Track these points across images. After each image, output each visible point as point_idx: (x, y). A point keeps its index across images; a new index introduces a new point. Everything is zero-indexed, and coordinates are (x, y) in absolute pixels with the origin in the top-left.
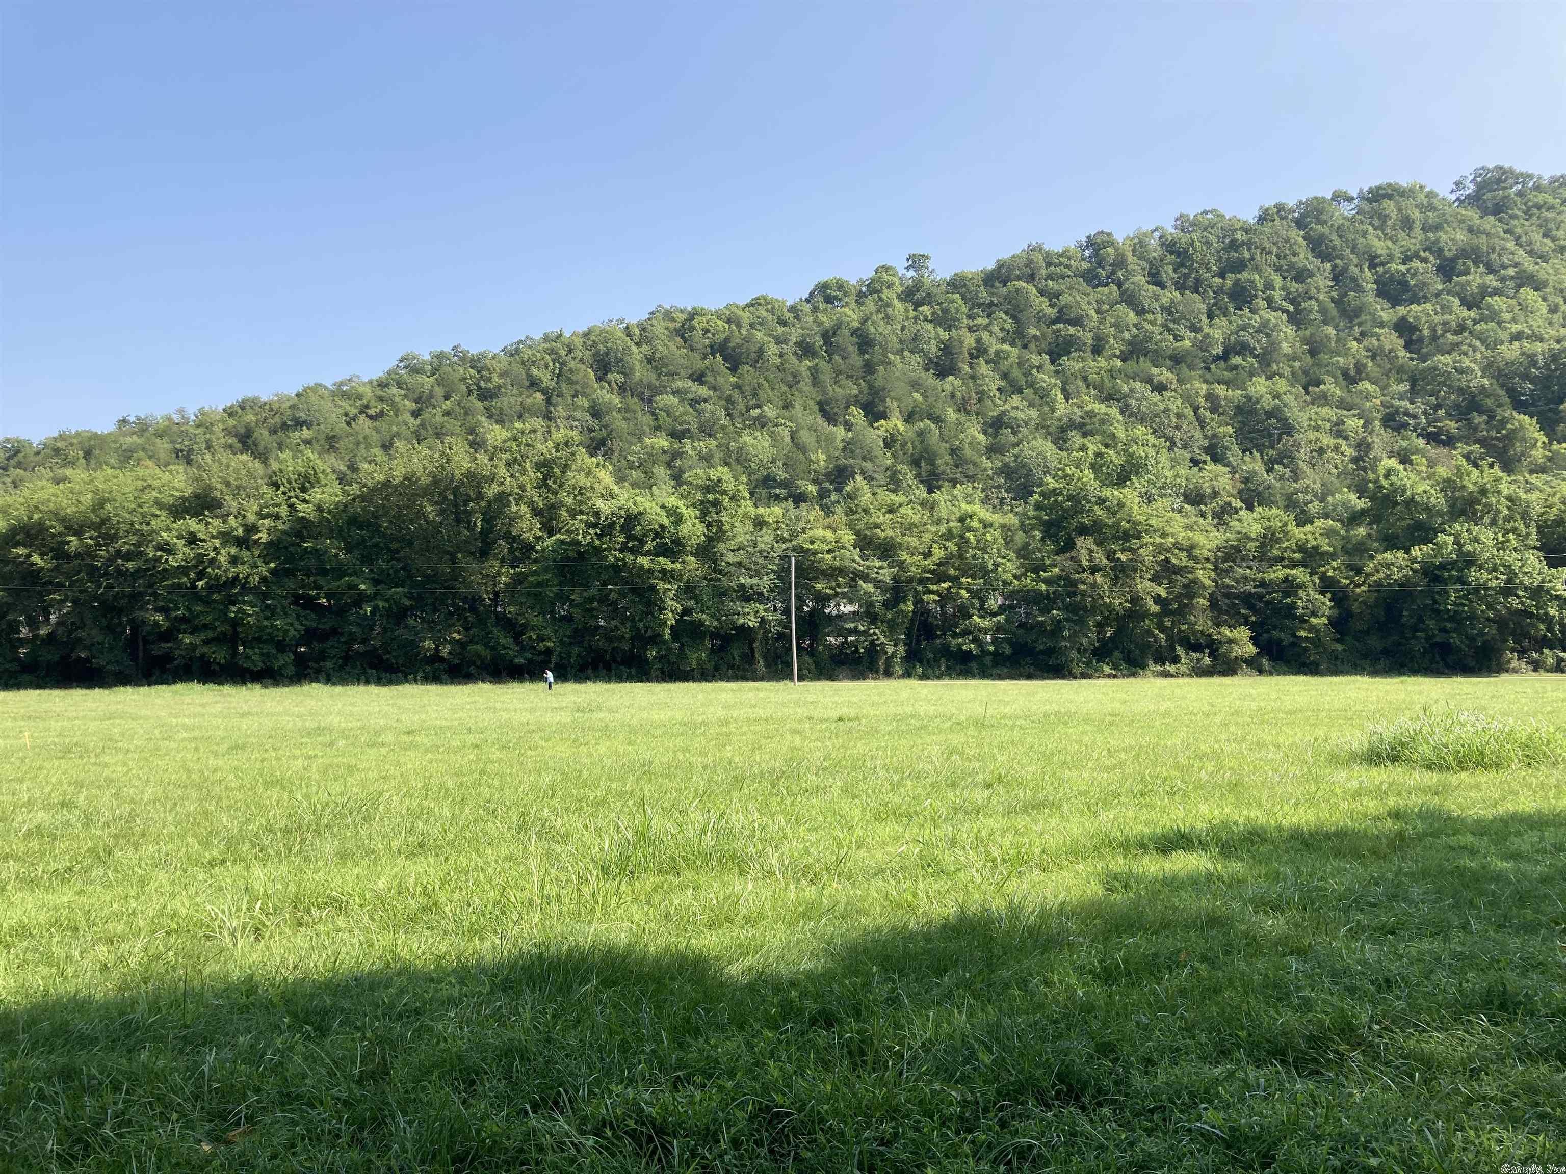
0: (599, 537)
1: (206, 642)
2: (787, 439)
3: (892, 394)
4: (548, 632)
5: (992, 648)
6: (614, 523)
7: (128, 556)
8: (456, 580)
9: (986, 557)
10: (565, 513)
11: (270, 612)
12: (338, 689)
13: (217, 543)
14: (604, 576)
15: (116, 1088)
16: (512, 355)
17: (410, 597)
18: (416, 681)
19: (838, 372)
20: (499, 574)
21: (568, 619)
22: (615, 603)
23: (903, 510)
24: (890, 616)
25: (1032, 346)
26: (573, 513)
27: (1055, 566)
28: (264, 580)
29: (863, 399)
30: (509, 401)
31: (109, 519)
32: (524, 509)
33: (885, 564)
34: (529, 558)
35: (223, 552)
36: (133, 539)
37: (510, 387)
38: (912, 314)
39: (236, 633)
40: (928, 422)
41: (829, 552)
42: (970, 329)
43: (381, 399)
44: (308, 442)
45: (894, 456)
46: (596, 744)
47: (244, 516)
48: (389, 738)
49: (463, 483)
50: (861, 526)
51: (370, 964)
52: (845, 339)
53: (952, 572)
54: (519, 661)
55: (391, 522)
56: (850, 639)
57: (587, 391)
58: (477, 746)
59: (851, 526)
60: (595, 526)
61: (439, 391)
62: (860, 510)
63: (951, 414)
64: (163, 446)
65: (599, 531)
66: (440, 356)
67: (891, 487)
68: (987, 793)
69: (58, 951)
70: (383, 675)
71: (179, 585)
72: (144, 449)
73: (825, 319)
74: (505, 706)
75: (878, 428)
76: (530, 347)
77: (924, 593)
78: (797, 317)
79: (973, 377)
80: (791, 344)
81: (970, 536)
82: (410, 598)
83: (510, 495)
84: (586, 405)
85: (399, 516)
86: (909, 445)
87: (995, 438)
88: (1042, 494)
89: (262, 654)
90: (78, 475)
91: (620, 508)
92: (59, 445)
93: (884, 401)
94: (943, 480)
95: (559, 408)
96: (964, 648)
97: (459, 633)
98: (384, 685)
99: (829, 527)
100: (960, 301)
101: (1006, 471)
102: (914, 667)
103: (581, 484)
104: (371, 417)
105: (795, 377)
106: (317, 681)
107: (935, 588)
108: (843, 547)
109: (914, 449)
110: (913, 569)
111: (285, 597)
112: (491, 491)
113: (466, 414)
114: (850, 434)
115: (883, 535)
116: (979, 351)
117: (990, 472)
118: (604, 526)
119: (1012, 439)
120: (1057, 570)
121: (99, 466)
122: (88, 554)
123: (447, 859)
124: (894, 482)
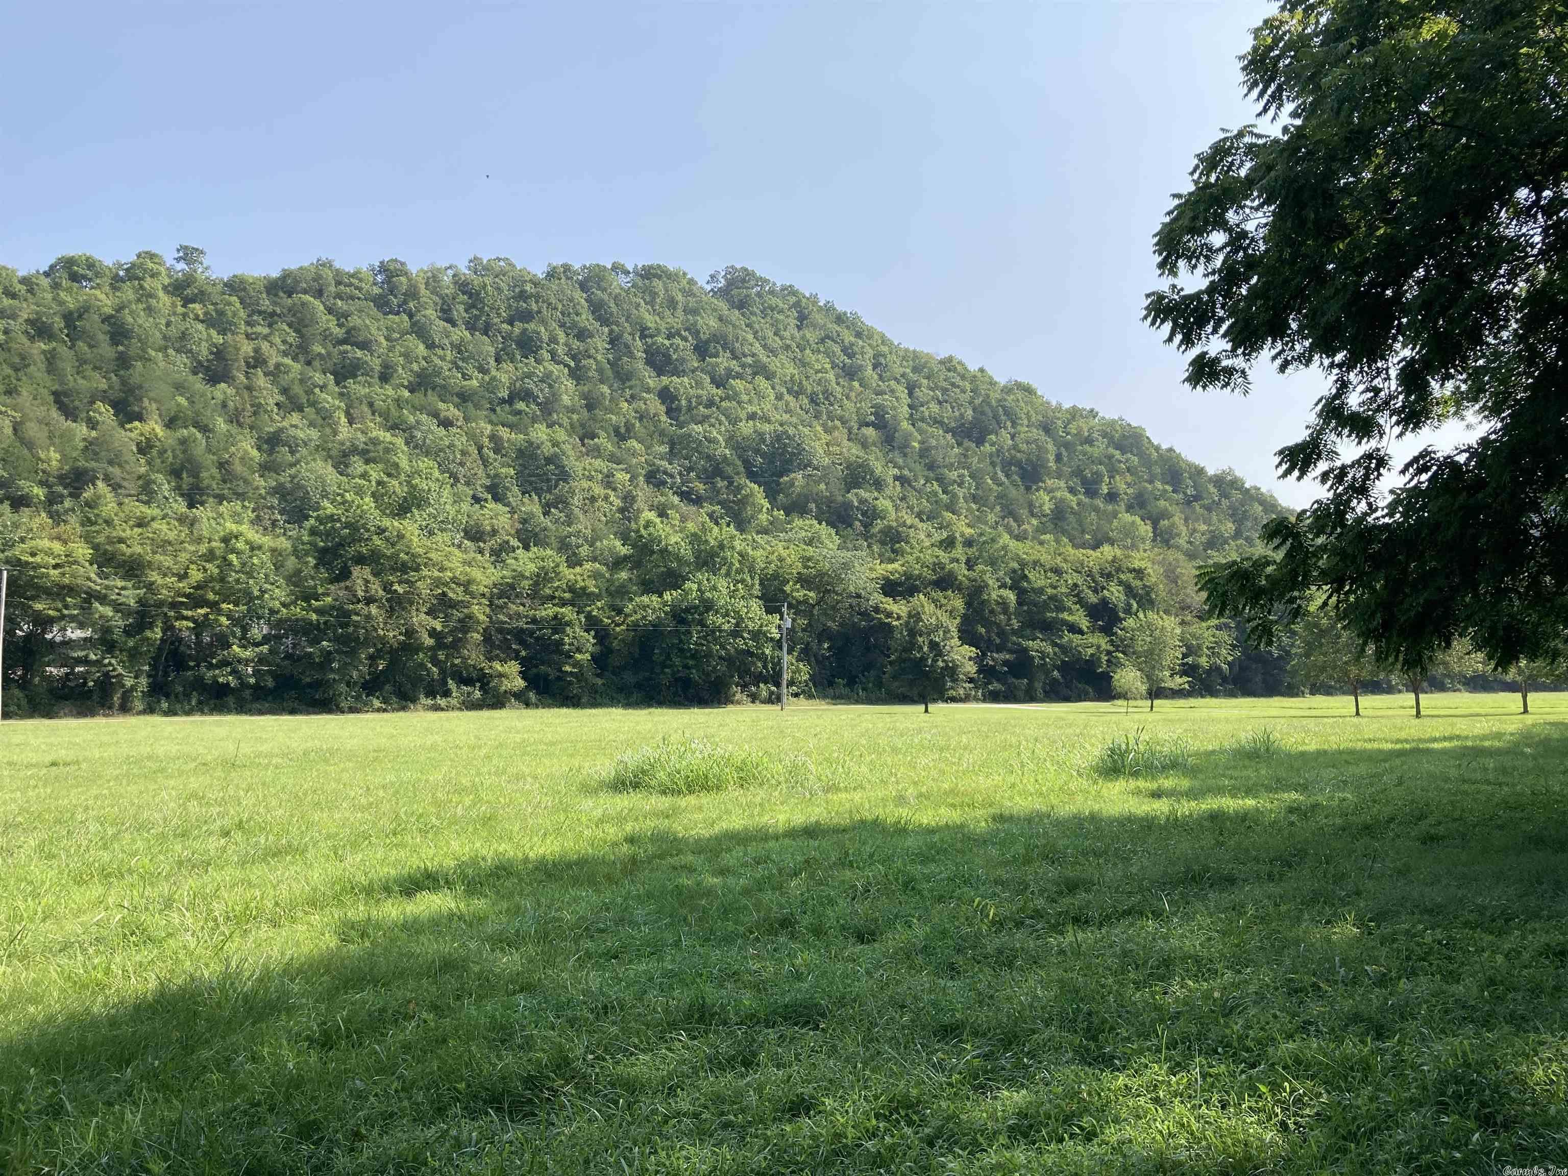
2: (8, 431)
3: (151, 394)
5: (252, 681)
9: (251, 582)
19: (82, 361)
23: (155, 525)
24: (131, 643)
25: (316, 363)
27: (328, 595)
29: (115, 395)
33: (129, 584)
38: (180, 310)
40: (194, 430)
41: (56, 567)
42: (248, 336)
45: (149, 463)
50: (101, 539)
52: (92, 323)
53: (211, 596)
56: (77, 670)
59: (87, 538)
62: (100, 521)
63: (221, 424)
67: (144, 498)
68: (223, 841)
73: (69, 299)
75: (131, 430)
77: (177, 619)
78: (31, 291)
79: (249, 388)
80: (20, 320)
81: (233, 557)
86: (169, 453)
87: (270, 454)
88: (317, 518)
93: (140, 400)
94: (208, 495)
96: (221, 680)
99: (58, 538)
100: (238, 305)
101: (279, 491)
102: (159, 702)
105: (23, 359)
107: (189, 613)
108: (76, 562)
109: (174, 457)
110: (164, 591)
114: (94, 434)
115: (129, 551)
116: (257, 361)
117: (263, 491)
119: (289, 458)
120: (330, 599)
124: (147, 492)
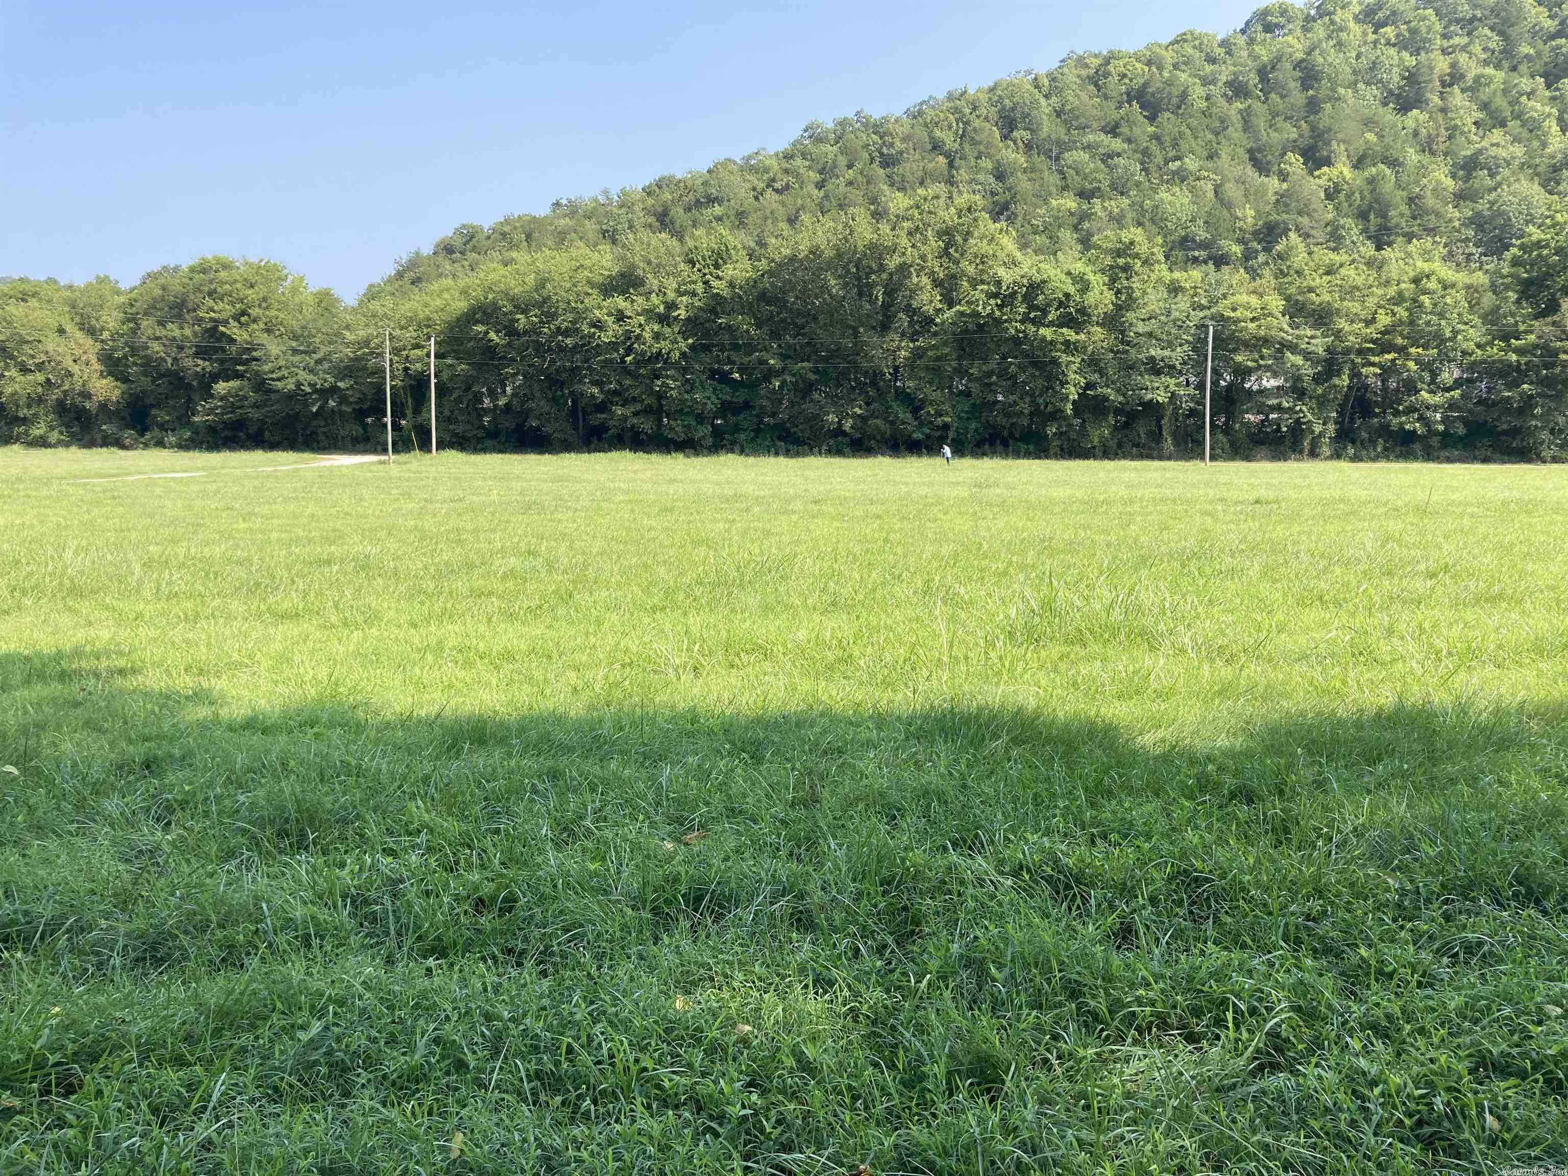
0: (1000, 307)
1: (636, 414)
2: (1211, 194)
3: (1340, 136)
4: (946, 407)
5: (1441, 428)
6: (1016, 292)
7: (566, 333)
8: (858, 355)
9: (1443, 323)
10: (965, 284)
11: (689, 386)
12: (751, 460)
13: (642, 319)
14: (1004, 349)
15: (593, 790)
16: (915, 117)
17: (816, 371)
18: (820, 454)
19: (1274, 114)
20: (899, 348)
21: (967, 394)
22: (1014, 377)
23: (1343, 271)
24: (1320, 391)
25: (1523, 68)
26: (974, 283)
27: (1531, 332)
28: (683, 355)
29: (1303, 143)
30: (910, 167)
31: (549, 298)
32: (925, 280)
33: (1318, 333)
34: (929, 331)
35: (647, 328)
36: (570, 317)
37: (912, 151)
38: (1371, 37)
39: (661, 406)
40: (1382, 166)
41: (1253, 320)
42: (1444, 51)
43: (786, 171)
44: (719, 219)
45: (1337, 209)
46: (994, 518)
47: (665, 294)
48: (798, 505)
49: (865, 255)
50: (1292, 290)
51: (794, 706)
52: (1285, 74)
53: (1399, 341)
54: (918, 436)
55: (797, 298)
56: (1271, 416)
57: (992, 151)
58: (879, 517)
59: (1280, 290)
60: (995, 296)
61: (842, 161)
62: (1292, 272)
63: (1412, 156)
64: (591, 227)
65: (999, 302)
66: (843, 123)
67: (1332, 245)
68: (1429, 583)
69: (538, 675)
70: (791, 447)
71: (611, 361)
72: (575, 231)
73: (1264, 52)
74: (904, 479)
75: (1319, 177)
76: (933, 107)
77: (1363, 366)
78: (1229, 53)
79: (1444, 110)
80: (1220, 84)
81: (1426, 300)
82: (814, 373)
83: (911, 266)
84: (990, 167)
85: (805, 290)
86: (1357, 195)
87: (1466, 182)
88: (1522, 247)
89: (684, 426)
90: (521, 256)
91: (1022, 277)
92: (505, 229)
93: (1328, 143)
94: (1397, 234)
95: (962, 171)
96: (1407, 427)
97: (860, 407)
98: (792, 457)
99: (1254, 292)
100: (1433, 18)
101: (1477, 222)
102: (1346, 447)
103: (983, 252)
104: (777, 191)
105: (1222, 122)
106: (732, 451)
107: (1376, 359)
108: (1271, 314)
109: (1362, 199)
110: (1351, 338)
111: (703, 372)
112: (893, 262)
113: (868, 182)
114: (1285, 186)
115: (1317, 300)
116: (1455, 77)
117: (1457, 224)
118: (1005, 296)
119: (1489, 182)
120: (1533, 337)
121: (539, 248)
122: (534, 331)
123: (858, 617)
124: (1335, 239)
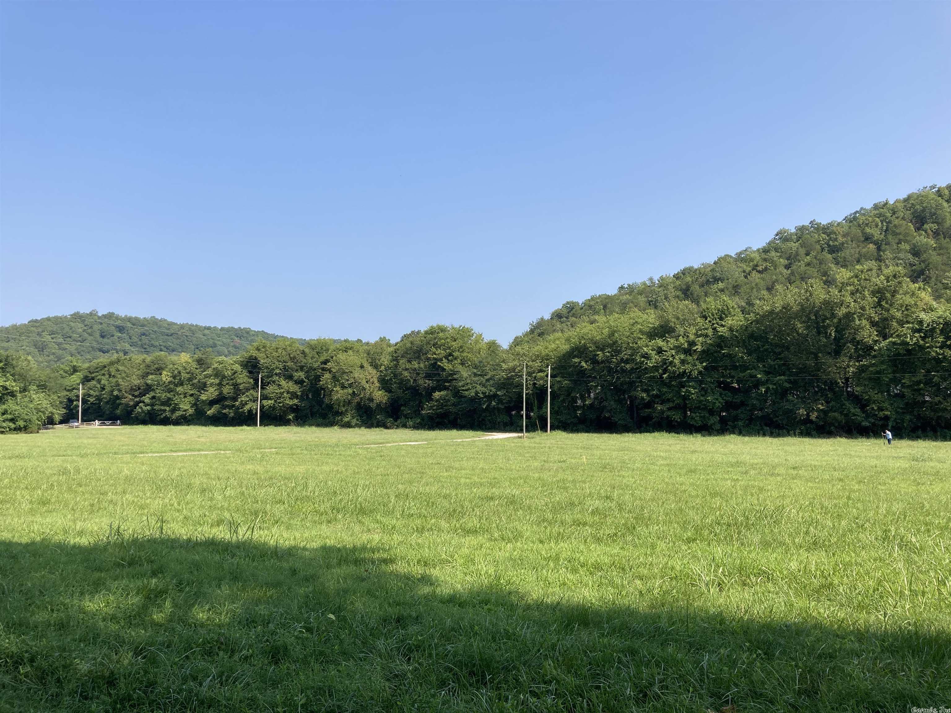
0: (923, 338)
1: (669, 409)
4: (886, 405)
6: (934, 328)
7: (627, 362)
8: (819, 371)
10: (895, 324)
11: (704, 392)
12: (747, 439)
13: (673, 352)
14: (928, 366)
15: (658, 665)
16: (851, 222)
17: (790, 382)
18: (795, 435)
20: (848, 366)
21: (901, 396)
22: (938, 385)
26: (901, 323)
28: (700, 373)
30: (850, 252)
31: (617, 341)
32: (864, 322)
34: (869, 355)
35: (677, 357)
36: (629, 352)
37: (850, 243)
39: (685, 404)
43: (765, 260)
44: (722, 290)
46: (931, 484)
47: (688, 336)
48: (782, 471)
49: (821, 308)
51: (794, 618)
54: (865, 424)
55: (775, 336)
57: (908, 238)
58: (841, 480)
60: (919, 331)
61: (802, 251)
64: (642, 299)
65: (922, 335)
66: (802, 229)
69: (618, 581)
70: (774, 431)
71: (654, 377)
72: (632, 302)
74: (857, 454)
76: (864, 215)
82: (789, 383)
83: (854, 314)
84: (908, 247)
85: (780, 331)
89: (701, 417)
90: (601, 319)
91: (939, 318)
92: (591, 303)
95: (887, 252)
97: (822, 404)
98: (774, 437)
103: (907, 303)
104: (759, 272)
106: (734, 433)
111: (713, 383)
112: (841, 312)
113: (820, 263)
118: (926, 331)
121: (611, 313)
122: (608, 361)
123: (834, 554)
